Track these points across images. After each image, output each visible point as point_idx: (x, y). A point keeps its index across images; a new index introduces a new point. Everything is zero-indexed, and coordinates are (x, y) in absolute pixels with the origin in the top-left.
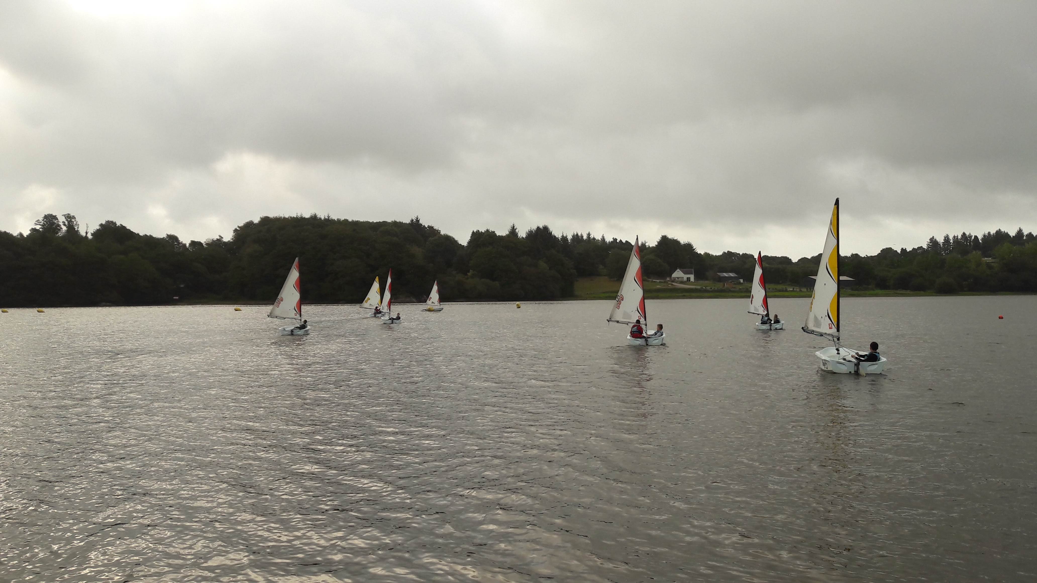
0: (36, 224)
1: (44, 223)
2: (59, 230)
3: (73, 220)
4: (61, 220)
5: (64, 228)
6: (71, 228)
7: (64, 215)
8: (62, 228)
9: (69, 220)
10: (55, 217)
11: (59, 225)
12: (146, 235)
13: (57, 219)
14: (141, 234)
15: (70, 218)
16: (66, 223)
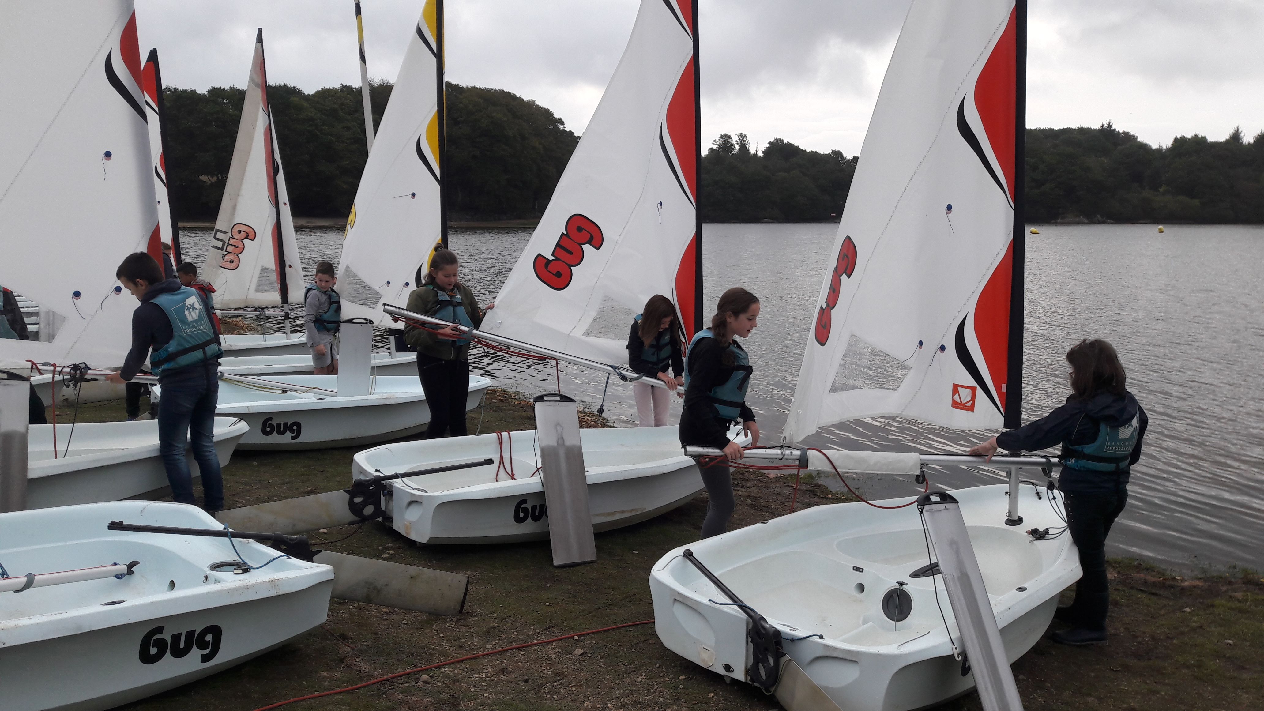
0: (714, 144)
1: (720, 143)
2: (733, 149)
3: (745, 139)
4: (735, 139)
5: (737, 147)
6: (744, 147)
7: (738, 135)
8: (735, 147)
9: (741, 139)
10: (729, 137)
11: (733, 145)
12: (812, 151)
13: (731, 139)
14: (808, 151)
15: (742, 137)
16: (739, 141)
